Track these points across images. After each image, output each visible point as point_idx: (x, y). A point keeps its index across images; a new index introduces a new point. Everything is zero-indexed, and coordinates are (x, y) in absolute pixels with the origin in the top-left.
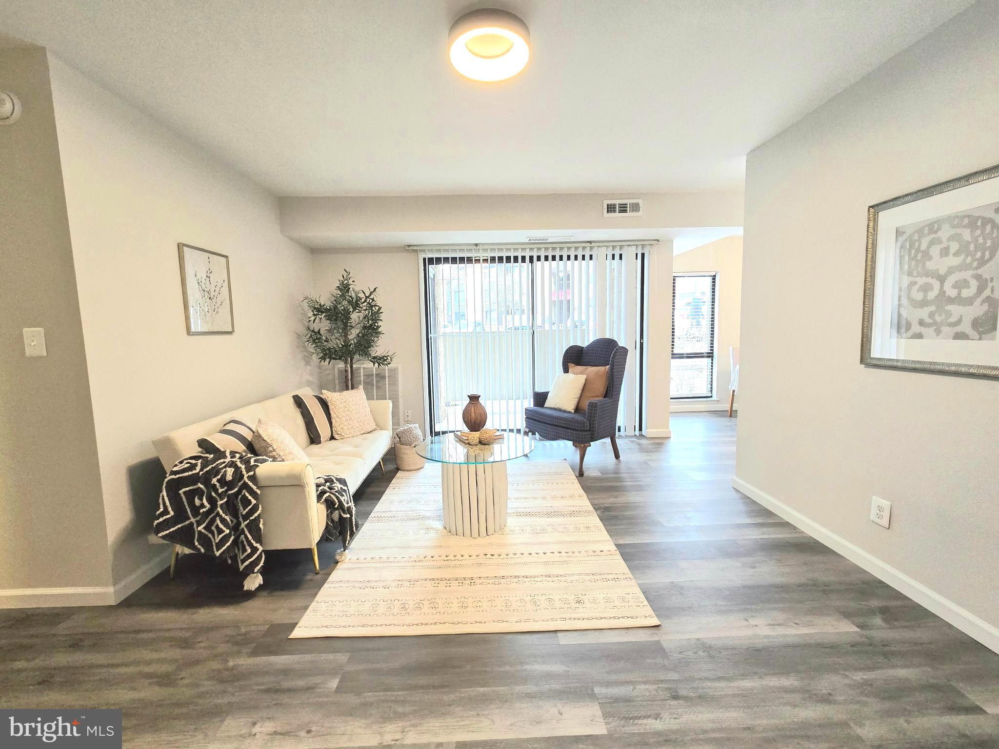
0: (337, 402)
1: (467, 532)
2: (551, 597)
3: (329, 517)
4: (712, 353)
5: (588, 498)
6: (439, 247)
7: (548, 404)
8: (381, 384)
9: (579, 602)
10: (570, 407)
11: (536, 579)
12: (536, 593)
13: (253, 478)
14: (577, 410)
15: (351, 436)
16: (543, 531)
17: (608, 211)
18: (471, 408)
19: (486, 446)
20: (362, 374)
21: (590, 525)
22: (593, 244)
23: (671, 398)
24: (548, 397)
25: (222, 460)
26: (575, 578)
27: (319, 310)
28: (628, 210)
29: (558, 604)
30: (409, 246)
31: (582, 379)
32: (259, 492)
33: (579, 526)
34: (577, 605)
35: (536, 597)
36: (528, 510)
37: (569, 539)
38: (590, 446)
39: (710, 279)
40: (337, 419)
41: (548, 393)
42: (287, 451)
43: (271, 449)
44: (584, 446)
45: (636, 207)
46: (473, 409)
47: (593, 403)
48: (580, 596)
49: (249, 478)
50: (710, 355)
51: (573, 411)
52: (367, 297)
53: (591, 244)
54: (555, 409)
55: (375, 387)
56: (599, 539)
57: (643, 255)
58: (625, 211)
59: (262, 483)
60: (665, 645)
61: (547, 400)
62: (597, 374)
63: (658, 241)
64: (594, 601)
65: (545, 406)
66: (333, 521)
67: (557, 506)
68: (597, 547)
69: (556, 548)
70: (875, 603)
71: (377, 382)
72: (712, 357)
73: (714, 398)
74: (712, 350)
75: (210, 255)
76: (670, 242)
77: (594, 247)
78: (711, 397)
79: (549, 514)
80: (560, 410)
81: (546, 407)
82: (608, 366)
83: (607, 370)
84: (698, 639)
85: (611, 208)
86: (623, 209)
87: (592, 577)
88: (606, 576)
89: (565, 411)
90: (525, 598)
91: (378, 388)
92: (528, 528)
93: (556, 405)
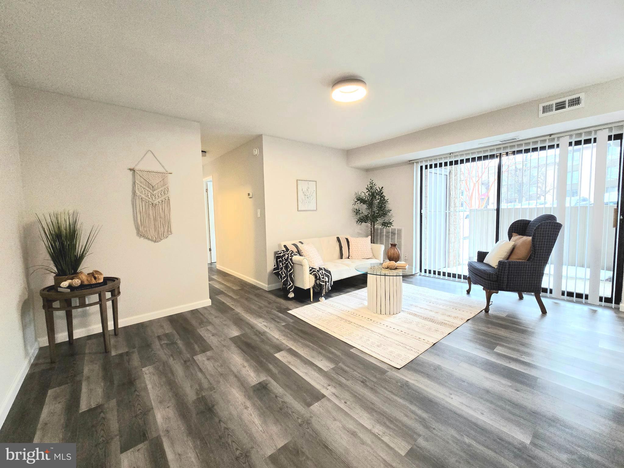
6: (426, 159)
7: (485, 260)
8: (393, 237)
10: (496, 264)
13: (291, 259)
16: (410, 323)
17: (544, 112)
20: (385, 231)
21: (440, 330)
22: (552, 137)
24: (487, 256)
26: (392, 340)
27: (361, 200)
29: (369, 342)
30: (410, 161)
31: (510, 244)
32: (292, 265)
33: (434, 328)
35: (364, 337)
37: (417, 330)
41: (488, 253)
44: (493, 292)
45: (576, 102)
48: (382, 345)
51: (496, 267)
52: (379, 192)
54: (487, 265)
55: (390, 239)
58: (564, 107)
59: (294, 262)
61: (485, 258)
64: (385, 349)
66: (316, 283)
67: (438, 318)
71: (391, 236)
75: (309, 182)
77: (555, 138)
79: (425, 319)
81: (483, 263)
85: (546, 109)
86: (561, 106)
88: (407, 347)
89: (491, 267)
91: (392, 239)
92: (405, 319)
93: (489, 262)
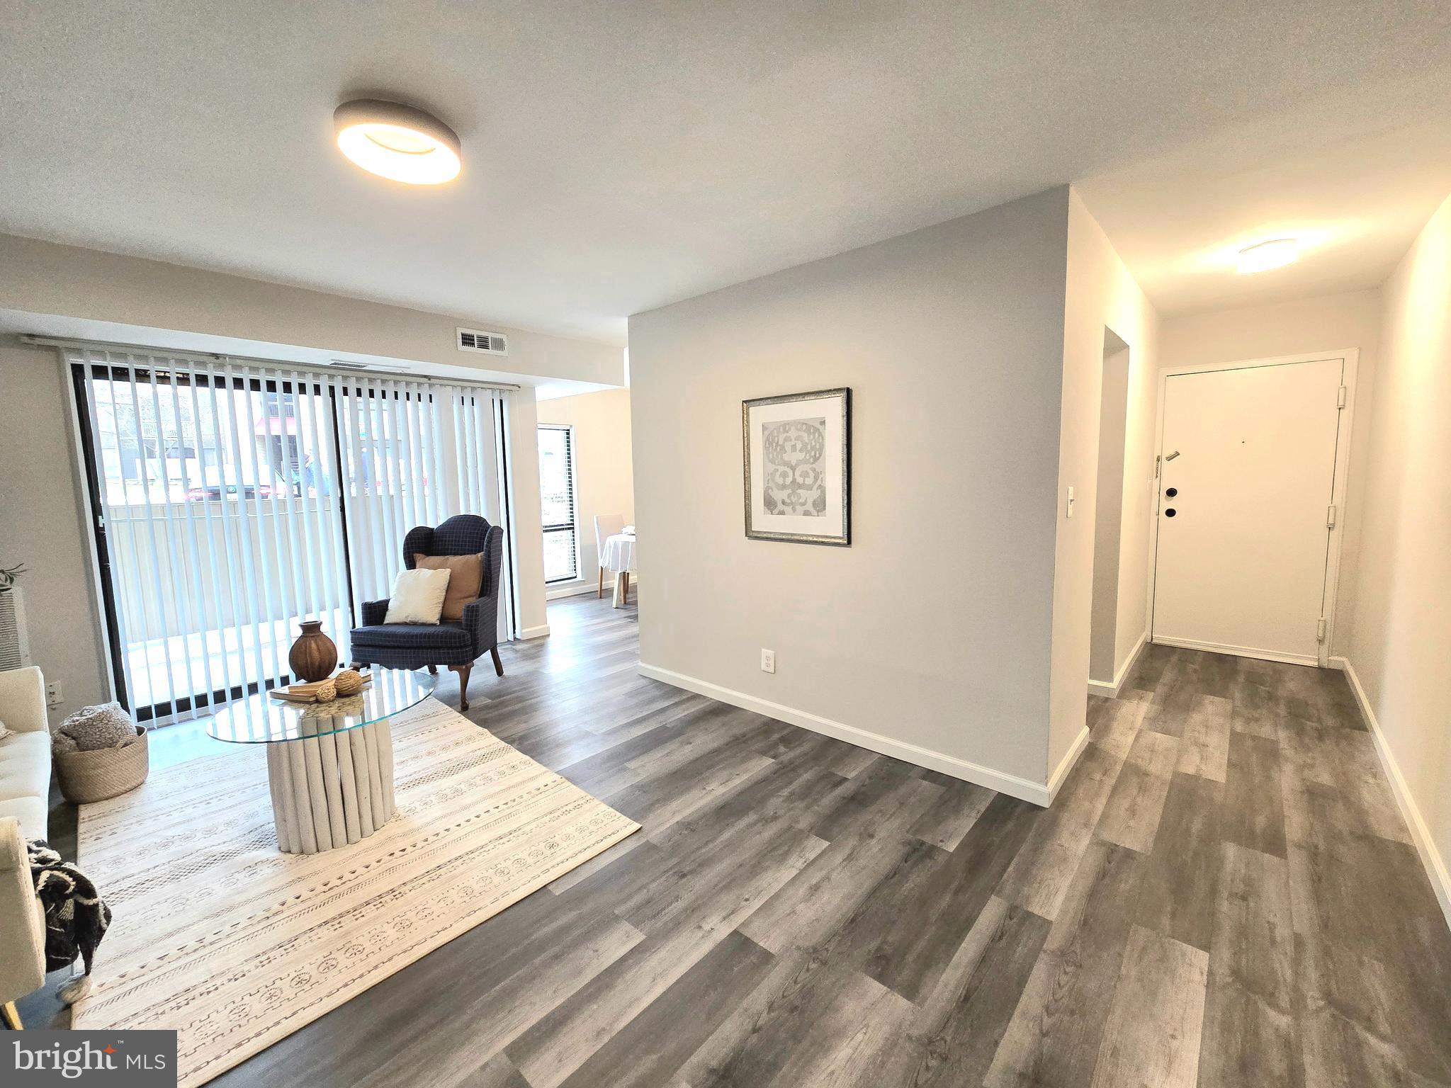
2: (516, 857)
4: (573, 524)
5: (493, 734)
7: (389, 619)
9: (552, 846)
10: (432, 616)
11: (486, 849)
12: (496, 862)
14: (444, 619)
16: (457, 793)
17: (464, 343)
18: (310, 643)
21: (514, 764)
22: (433, 381)
23: (546, 583)
24: (389, 608)
26: (532, 826)
28: (490, 346)
29: (530, 861)
30: (33, 336)
31: (444, 574)
33: (501, 769)
34: (552, 850)
35: (499, 866)
36: (417, 776)
37: (497, 788)
38: (474, 663)
39: (564, 434)
41: (386, 602)
45: (499, 344)
46: (314, 646)
47: (473, 607)
48: (550, 840)
50: (571, 527)
51: (438, 623)
53: (429, 379)
54: (405, 624)
56: (535, 774)
57: (501, 401)
58: (486, 347)
60: (655, 842)
61: (388, 613)
62: (467, 566)
63: (519, 387)
64: (568, 837)
65: (386, 622)
66: (61, 923)
67: (455, 758)
68: (540, 782)
69: (480, 809)
70: (776, 736)
72: (573, 528)
73: (579, 578)
74: (573, 520)
76: (532, 389)
77: (437, 384)
78: (576, 577)
79: (451, 771)
80: (414, 624)
81: (387, 624)
82: (482, 553)
83: (480, 559)
84: (677, 822)
85: (467, 340)
86: (484, 343)
87: (552, 816)
88: (565, 808)
89: (424, 624)
90: (485, 874)
92: (433, 798)
93: (407, 617)
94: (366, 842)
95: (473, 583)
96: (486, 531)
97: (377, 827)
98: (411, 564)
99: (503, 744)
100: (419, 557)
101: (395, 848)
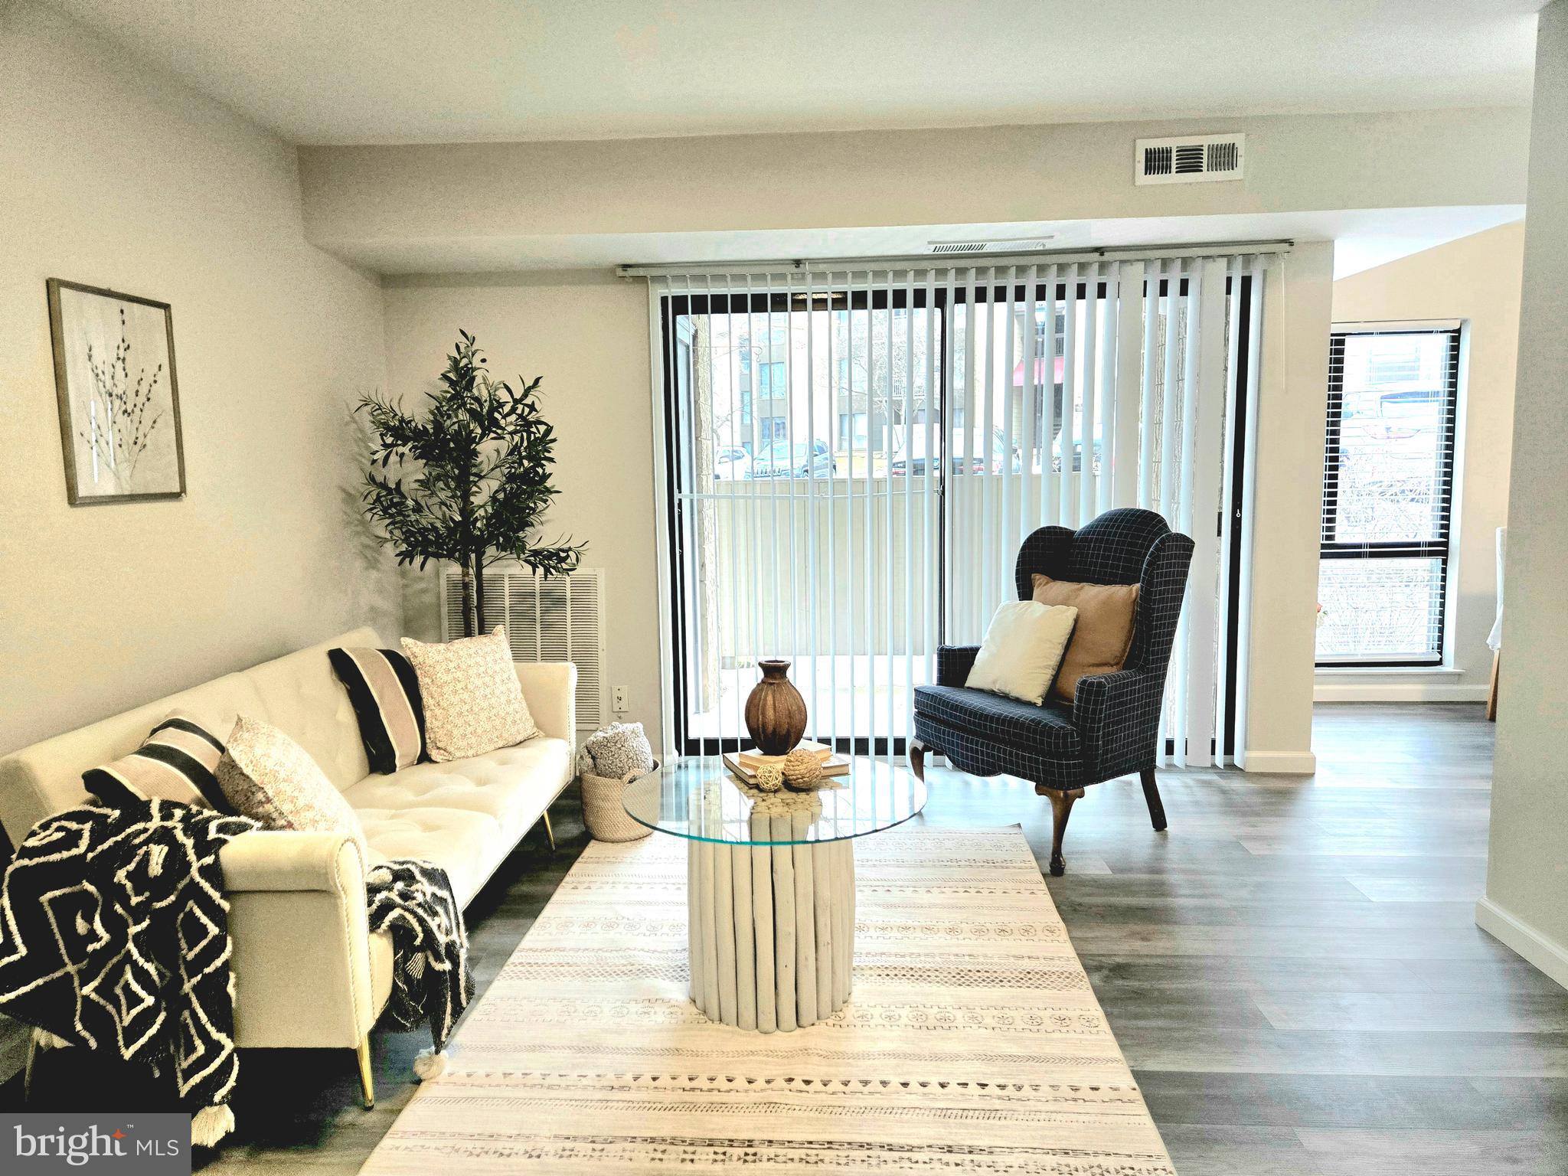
0: (438, 668)
1: (748, 1015)
3: (399, 968)
4: (1446, 544)
5: (1071, 938)
6: (700, 270)
7: (974, 679)
8: (552, 617)
10: (1033, 689)
11: (914, 1157)
13: (214, 873)
14: (1054, 696)
15: (470, 753)
16: (945, 1023)
17: (1149, 169)
18: (766, 695)
19: (803, 795)
20: (507, 592)
21: (1070, 1014)
22: (1107, 257)
23: (1318, 665)
24: (975, 662)
25: (140, 826)
26: (1021, 1160)
27: (399, 431)
28: (1205, 165)
30: (626, 266)
31: (1065, 617)
32: (226, 905)
33: (1042, 1013)
36: (908, 962)
37: (1014, 1050)
38: (1081, 796)
39: (1444, 341)
40: (438, 712)
41: (974, 651)
42: (301, 803)
43: (260, 796)
44: (1066, 795)
45: (1225, 157)
46: (770, 698)
47: (1092, 684)
49: (203, 871)
50: (1440, 549)
51: (1039, 702)
52: (516, 401)
53: (1102, 254)
54: (992, 694)
55: (538, 626)
56: (1089, 1055)
57: (1246, 282)
58: (1197, 168)
59: (235, 884)
61: (973, 670)
62: (1107, 603)
63: (1291, 244)
65: (967, 685)
66: (408, 979)
67: (985, 956)
68: (1084, 1077)
69: (972, 1071)
71: (544, 612)
72: (1445, 553)
73: (1449, 666)
74: (1446, 536)
75: (125, 305)
76: (1324, 245)
77: (1109, 263)
78: (1440, 663)
79: (962, 978)
80: (1005, 697)
81: (969, 688)
82: (1138, 585)
83: (1134, 595)
85: (1156, 161)
86: (1190, 161)
87: (1066, 1161)
88: (1103, 1161)
89: (1018, 701)
91: (546, 627)
92: (905, 1012)
93: (994, 682)
94: (781, 1041)
95: (1111, 639)
96: (1152, 541)
97: (803, 1022)
98: (1025, 592)
99: (1080, 968)
100: (1038, 579)
101: (800, 1072)
